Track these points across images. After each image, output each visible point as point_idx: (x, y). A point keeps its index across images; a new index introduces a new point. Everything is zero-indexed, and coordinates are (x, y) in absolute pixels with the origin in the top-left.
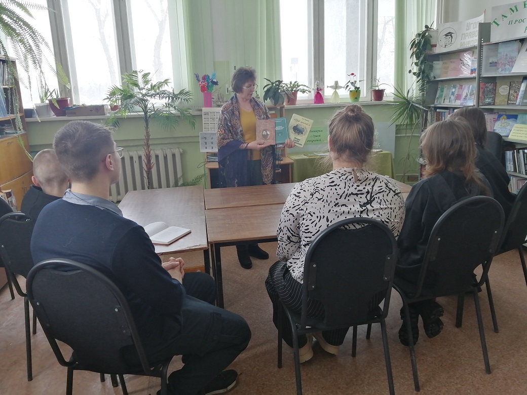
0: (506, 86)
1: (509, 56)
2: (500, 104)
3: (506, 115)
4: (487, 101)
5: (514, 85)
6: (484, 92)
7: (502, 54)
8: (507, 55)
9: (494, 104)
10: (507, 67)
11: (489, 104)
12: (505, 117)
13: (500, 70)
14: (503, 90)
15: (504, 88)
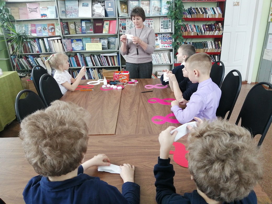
0: (73, 24)
1: (73, 8)
2: (73, 34)
3: (75, 39)
4: (66, 32)
5: (77, 24)
6: (63, 27)
7: (69, 6)
8: (72, 8)
9: (69, 34)
10: (73, 14)
11: (67, 34)
12: (75, 41)
13: (69, 15)
14: (72, 26)
15: (72, 25)
